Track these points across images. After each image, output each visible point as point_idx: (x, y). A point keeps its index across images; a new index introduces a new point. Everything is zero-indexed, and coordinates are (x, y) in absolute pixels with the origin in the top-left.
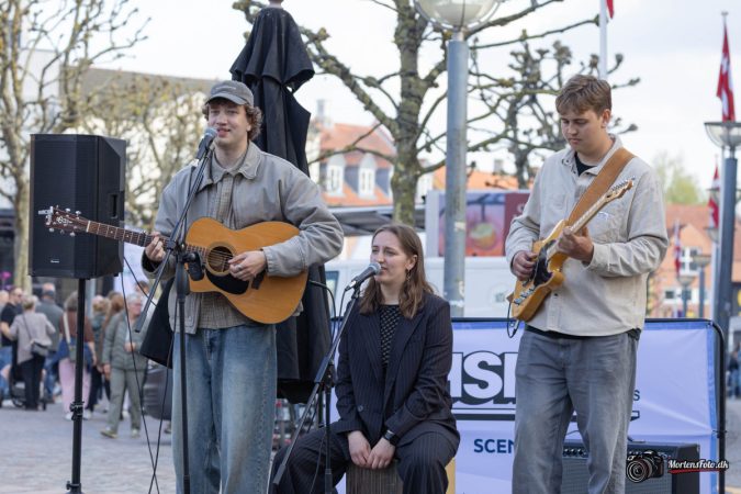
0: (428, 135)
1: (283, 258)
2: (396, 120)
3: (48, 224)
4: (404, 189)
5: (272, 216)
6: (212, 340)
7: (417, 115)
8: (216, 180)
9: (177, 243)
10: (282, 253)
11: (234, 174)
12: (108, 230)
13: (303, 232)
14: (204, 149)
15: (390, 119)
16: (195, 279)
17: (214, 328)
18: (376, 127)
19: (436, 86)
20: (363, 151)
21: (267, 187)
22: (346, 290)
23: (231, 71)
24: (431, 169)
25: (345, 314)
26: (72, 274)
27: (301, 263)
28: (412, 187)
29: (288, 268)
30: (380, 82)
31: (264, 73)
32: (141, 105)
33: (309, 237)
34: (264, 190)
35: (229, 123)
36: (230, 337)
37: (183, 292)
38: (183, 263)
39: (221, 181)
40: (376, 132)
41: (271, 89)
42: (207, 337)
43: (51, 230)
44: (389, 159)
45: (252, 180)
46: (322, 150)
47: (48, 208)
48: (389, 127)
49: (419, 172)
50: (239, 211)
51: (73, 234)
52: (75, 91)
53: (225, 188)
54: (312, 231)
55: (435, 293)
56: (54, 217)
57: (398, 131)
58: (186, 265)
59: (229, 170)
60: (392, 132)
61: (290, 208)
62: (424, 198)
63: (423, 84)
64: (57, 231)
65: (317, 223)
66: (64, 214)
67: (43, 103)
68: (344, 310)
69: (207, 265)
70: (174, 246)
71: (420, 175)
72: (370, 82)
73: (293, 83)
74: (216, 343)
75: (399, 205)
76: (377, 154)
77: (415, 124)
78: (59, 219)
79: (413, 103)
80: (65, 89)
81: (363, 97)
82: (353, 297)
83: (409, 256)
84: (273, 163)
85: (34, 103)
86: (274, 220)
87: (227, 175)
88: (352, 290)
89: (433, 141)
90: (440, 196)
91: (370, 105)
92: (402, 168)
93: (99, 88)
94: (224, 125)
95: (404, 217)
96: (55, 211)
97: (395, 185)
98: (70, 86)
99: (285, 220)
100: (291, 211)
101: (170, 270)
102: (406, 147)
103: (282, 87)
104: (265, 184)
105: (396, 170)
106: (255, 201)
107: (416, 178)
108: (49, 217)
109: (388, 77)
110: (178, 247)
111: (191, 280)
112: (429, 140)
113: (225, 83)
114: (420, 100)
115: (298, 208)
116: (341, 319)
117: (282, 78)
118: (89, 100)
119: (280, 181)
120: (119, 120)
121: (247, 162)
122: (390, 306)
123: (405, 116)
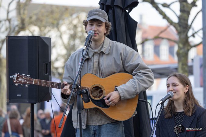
0: (193, 29)
1: (127, 91)
2: (178, 23)
3: (15, 82)
4: (183, 56)
5: (119, 70)
6: (95, 131)
7: (187, 20)
8: (91, 56)
9: (77, 85)
10: (126, 89)
11: (99, 52)
12: (44, 83)
13: (134, 77)
14: (88, 41)
15: (175, 23)
16: (86, 102)
17: (95, 125)
18: (168, 27)
19: (196, 6)
20: (163, 38)
21: (115, 57)
22: (157, 105)
23: (99, 3)
24: (196, 46)
25: (158, 116)
26: (28, 102)
27: (136, 92)
28: (186, 55)
29: (130, 95)
30: (170, 5)
31: (115, 4)
32: (56, 19)
33: (137, 79)
34: (114, 58)
35: (98, 30)
36: (103, 129)
37: (80, 108)
38: (80, 95)
39: (93, 56)
40: (168, 29)
41: (118, 11)
42: (92, 130)
43: (16, 85)
44: (175, 42)
45: (108, 54)
46: (143, 38)
47: (14, 74)
48: (175, 27)
49: (189, 48)
50: (103, 69)
51: (27, 86)
52: (24, 14)
53: (95, 59)
54: (139, 76)
55: (200, 105)
56: (17, 78)
57: (179, 28)
58: (81, 95)
59: (96, 50)
60: (177, 29)
61: (127, 65)
62: (192, 60)
63: (190, 6)
64: (19, 85)
65: (141, 71)
66: (22, 77)
67: (9, 20)
68: (157, 115)
69: (91, 95)
70: (75, 87)
71: (190, 49)
72: (165, 5)
73: (129, 8)
74: (97, 132)
75: (181, 64)
76: (169, 40)
77: (187, 24)
78: (20, 79)
79: (185, 15)
80: (19, 13)
81: (161, 13)
82: (161, 108)
83: (185, 86)
84: (117, 45)
85: (5, 20)
86: (120, 72)
87: (96, 53)
88: (160, 105)
89: (196, 33)
90: (200, 59)
91: (165, 17)
92: (181, 46)
93: (35, 12)
94: (96, 31)
95: (183, 69)
96: (17, 76)
97: (178, 54)
98: (22, 11)
99: (125, 71)
100: (128, 66)
101: (74, 98)
102: (183, 36)
103: (123, 10)
104: (114, 55)
105: (179, 47)
106: (110, 63)
107: (188, 50)
108: (15, 79)
109: (173, 3)
110: (77, 87)
111: (84, 103)
112: (194, 32)
113: (97, 11)
114: (188, 13)
115: (131, 65)
116: (156, 119)
117: (124, 6)
118: (31, 18)
119: (121, 53)
120: (45, 27)
121: (104, 46)
122: (179, 112)
123: (182, 21)
